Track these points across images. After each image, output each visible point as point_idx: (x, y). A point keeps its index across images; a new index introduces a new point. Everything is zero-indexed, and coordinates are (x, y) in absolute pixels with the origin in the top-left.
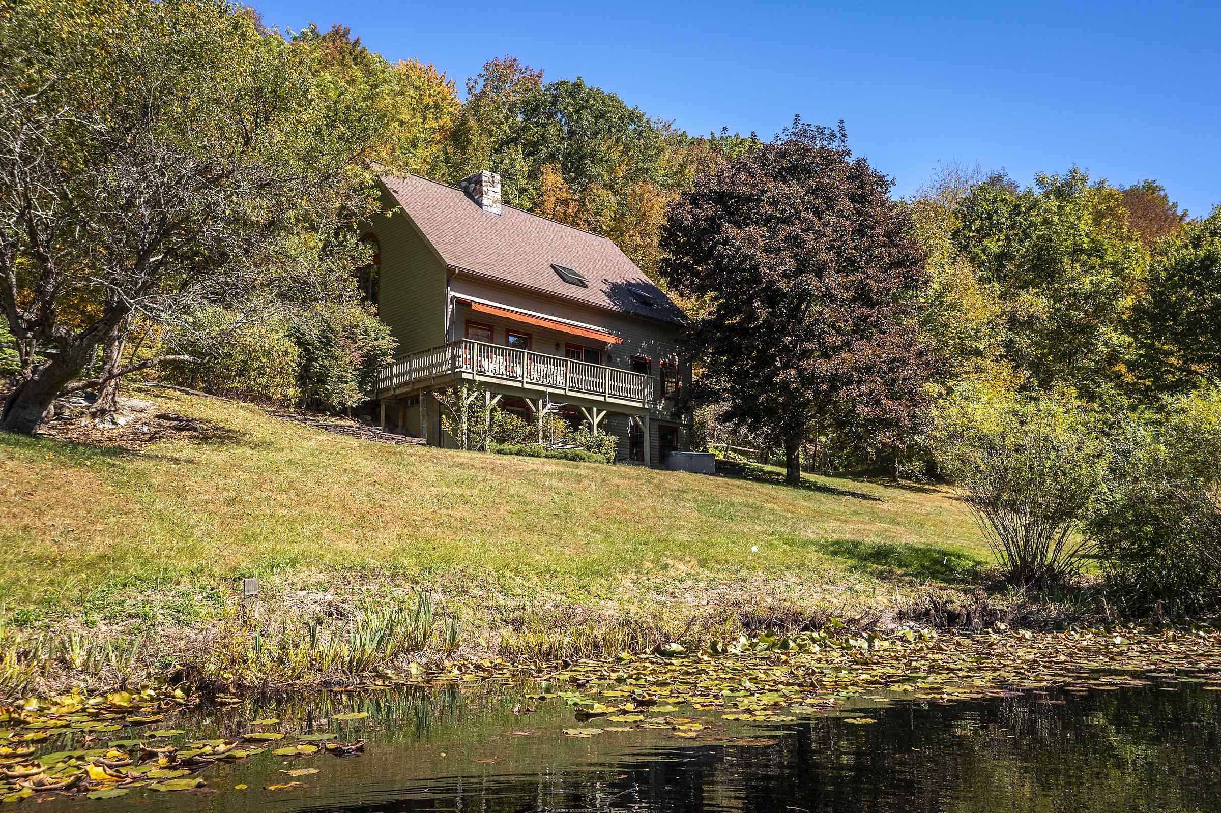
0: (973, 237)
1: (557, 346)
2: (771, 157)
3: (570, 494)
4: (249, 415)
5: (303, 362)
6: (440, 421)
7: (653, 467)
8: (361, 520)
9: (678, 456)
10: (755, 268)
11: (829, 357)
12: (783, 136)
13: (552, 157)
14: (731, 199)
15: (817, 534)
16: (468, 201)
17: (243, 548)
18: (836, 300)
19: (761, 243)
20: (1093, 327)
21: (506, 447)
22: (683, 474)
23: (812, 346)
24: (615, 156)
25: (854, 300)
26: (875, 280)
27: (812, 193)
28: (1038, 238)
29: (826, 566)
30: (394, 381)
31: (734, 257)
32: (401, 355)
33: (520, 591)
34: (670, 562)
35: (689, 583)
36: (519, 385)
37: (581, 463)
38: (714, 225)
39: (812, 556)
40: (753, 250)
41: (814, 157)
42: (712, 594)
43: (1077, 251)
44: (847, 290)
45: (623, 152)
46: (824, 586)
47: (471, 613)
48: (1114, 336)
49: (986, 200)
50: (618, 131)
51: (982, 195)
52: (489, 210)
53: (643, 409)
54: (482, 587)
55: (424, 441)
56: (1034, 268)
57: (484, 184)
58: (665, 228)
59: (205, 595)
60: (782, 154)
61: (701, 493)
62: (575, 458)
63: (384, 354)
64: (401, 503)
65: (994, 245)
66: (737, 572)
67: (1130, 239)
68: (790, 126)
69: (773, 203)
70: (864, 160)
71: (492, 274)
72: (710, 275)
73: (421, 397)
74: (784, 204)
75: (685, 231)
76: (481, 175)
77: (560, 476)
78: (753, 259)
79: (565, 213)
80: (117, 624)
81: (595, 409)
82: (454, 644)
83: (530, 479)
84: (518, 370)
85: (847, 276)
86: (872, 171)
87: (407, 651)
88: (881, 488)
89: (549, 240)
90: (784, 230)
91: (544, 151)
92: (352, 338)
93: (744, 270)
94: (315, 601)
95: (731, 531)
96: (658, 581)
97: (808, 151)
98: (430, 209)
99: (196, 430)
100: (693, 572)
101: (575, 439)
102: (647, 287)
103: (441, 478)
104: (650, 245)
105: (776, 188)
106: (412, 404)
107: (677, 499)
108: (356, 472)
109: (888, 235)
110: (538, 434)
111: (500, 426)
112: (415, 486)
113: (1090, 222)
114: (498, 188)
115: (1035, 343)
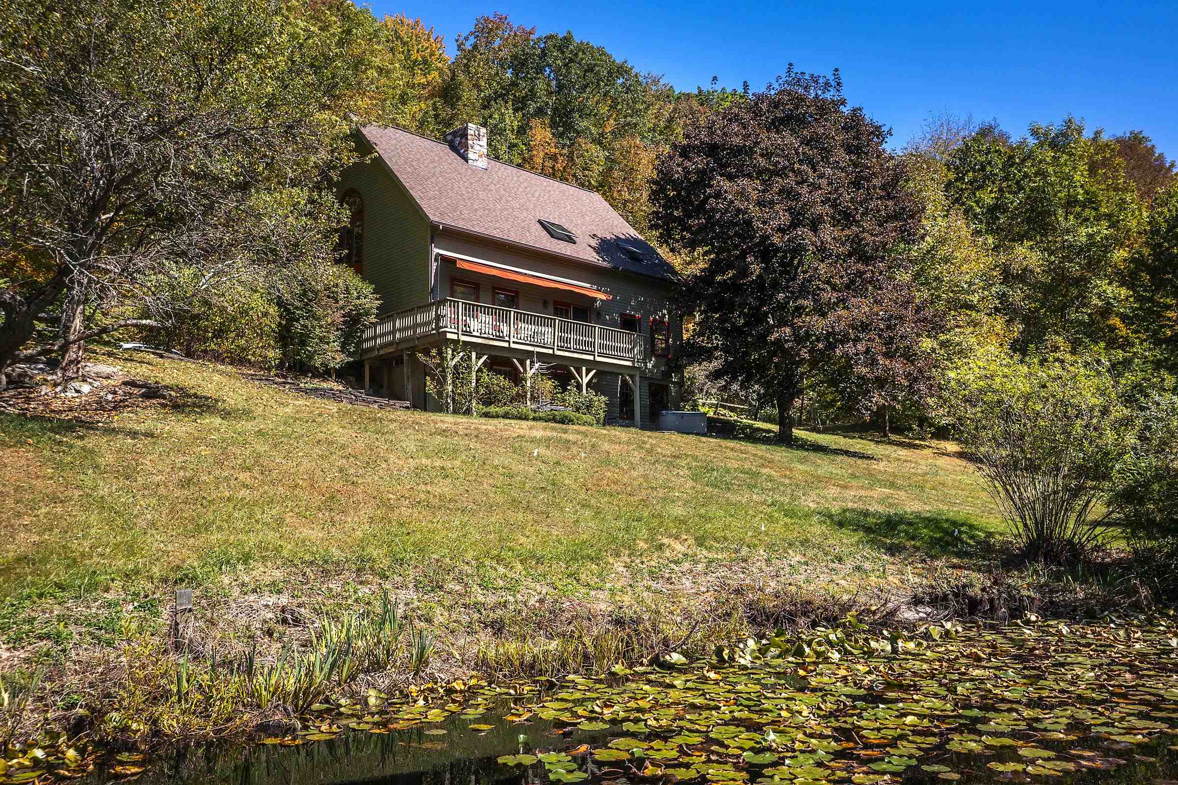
0: (966, 189)
1: (545, 303)
2: (764, 107)
3: (558, 463)
4: (224, 380)
5: (284, 322)
6: (425, 383)
7: (643, 428)
8: (331, 501)
9: (669, 416)
10: (748, 223)
11: (824, 315)
12: (776, 86)
13: (540, 112)
14: (722, 152)
15: (818, 503)
16: (453, 155)
17: (192, 540)
18: (831, 255)
19: (754, 195)
20: (1087, 281)
21: (492, 409)
22: (676, 437)
23: (806, 303)
24: (604, 110)
25: (850, 255)
26: (872, 235)
27: (807, 145)
28: (1032, 190)
29: (831, 541)
30: (378, 341)
31: (727, 211)
32: (385, 313)
33: (501, 583)
34: (665, 541)
35: (686, 566)
36: (506, 345)
37: (571, 427)
38: (704, 176)
39: (816, 529)
40: (746, 203)
41: (808, 107)
42: (711, 578)
43: (1070, 203)
44: (843, 244)
45: (611, 106)
46: (831, 565)
47: (446, 613)
48: (1109, 289)
49: (979, 151)
50: (606, 85)
51: (975, 146)
52: (475, 164)
53: (633, 367)
54: (460, 580)
55: (408, 404)
56: (1029, 220)
57: (469, 137)
58: (654, 182)
59: (136, 604)
60: (776, 104)
61: (695, 458)
62: (564, 420)
63: (367, 314)
64: (376, 478)
65: (988, 197)
66: (737, 551)
67: (1125, 190)
68: (784, 75)
69: (766, 155)
70: (860, 109)
71: (477, 230)
72: (702, 229)
73: (405, 358)
74: (778, 155)
75: (676, 185)
76: (466, 129)
77: (547, 442)
78: (746, 213)
79: (553, 168)
80: (23, 648)
81: (584, 369)
82: (422, 660)
83: (517, 447)
84: (505, 329)
85: (842, 230)
86: (868, 121)
87: (367, 671)
88: (873, 445)
89: (537, 194)
90: (778, 183)
91: (532, 107)
92: (333, 297)
93: (736, 224)
94: (267, 606)
95: (729, 503)
96: (653, 563)
97: (803, 100)
98: (414, 164)
99: (164, 397)
100: (690, 552)
101: (564, 400)
102: (635, 242)
103: (422, 448)
104: (638, 200)
105: (769, 139)
106: (397, 364)
107: (670, 465)
108: (331, 443)
109: (883, 187)
110: (525, 396)
111: (487, 387)
112: (392, 458)
113: (1085, 173)
114: (484, 142)
115: (1028, 297)
